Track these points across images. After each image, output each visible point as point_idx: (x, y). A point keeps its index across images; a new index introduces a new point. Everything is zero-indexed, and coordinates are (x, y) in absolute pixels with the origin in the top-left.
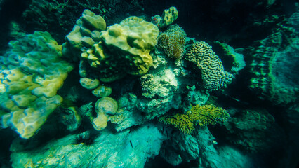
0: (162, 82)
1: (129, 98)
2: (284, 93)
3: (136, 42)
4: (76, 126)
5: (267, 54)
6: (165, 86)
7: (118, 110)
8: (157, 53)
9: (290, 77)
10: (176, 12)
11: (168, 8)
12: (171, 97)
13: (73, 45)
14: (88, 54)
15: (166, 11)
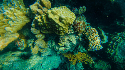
0: (69, 40)
1: (52, 42)
2: (119, 58)
3: (63, 21)
4: (23, 49)
5: (119, 40)
6: (70, 43)
7: (45, 47)
8: (71, 27)
9: (124, 53)
10: (85, 9)
11: (82, 6)
12: (71, 47)
13: (32, 11)
14: (38, 18)
15: (81, 7)
